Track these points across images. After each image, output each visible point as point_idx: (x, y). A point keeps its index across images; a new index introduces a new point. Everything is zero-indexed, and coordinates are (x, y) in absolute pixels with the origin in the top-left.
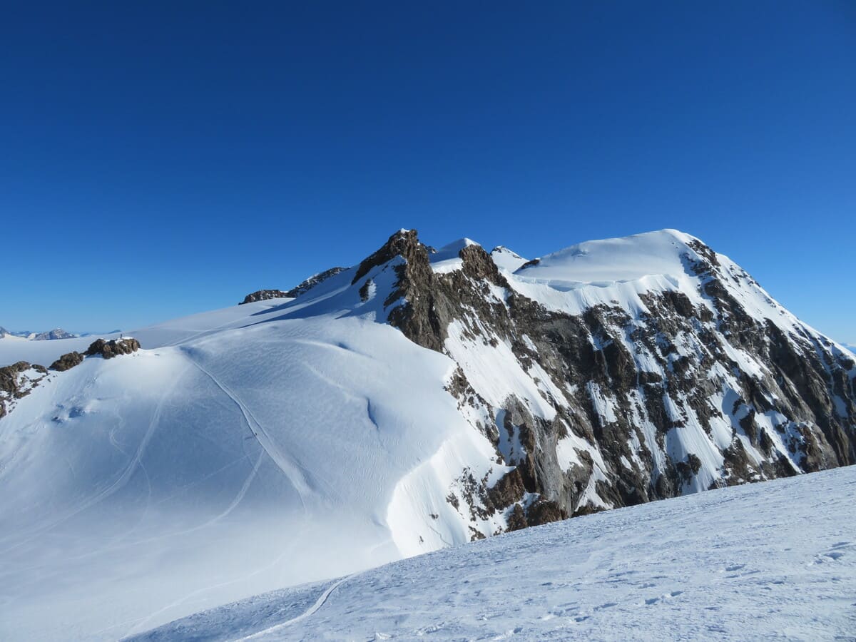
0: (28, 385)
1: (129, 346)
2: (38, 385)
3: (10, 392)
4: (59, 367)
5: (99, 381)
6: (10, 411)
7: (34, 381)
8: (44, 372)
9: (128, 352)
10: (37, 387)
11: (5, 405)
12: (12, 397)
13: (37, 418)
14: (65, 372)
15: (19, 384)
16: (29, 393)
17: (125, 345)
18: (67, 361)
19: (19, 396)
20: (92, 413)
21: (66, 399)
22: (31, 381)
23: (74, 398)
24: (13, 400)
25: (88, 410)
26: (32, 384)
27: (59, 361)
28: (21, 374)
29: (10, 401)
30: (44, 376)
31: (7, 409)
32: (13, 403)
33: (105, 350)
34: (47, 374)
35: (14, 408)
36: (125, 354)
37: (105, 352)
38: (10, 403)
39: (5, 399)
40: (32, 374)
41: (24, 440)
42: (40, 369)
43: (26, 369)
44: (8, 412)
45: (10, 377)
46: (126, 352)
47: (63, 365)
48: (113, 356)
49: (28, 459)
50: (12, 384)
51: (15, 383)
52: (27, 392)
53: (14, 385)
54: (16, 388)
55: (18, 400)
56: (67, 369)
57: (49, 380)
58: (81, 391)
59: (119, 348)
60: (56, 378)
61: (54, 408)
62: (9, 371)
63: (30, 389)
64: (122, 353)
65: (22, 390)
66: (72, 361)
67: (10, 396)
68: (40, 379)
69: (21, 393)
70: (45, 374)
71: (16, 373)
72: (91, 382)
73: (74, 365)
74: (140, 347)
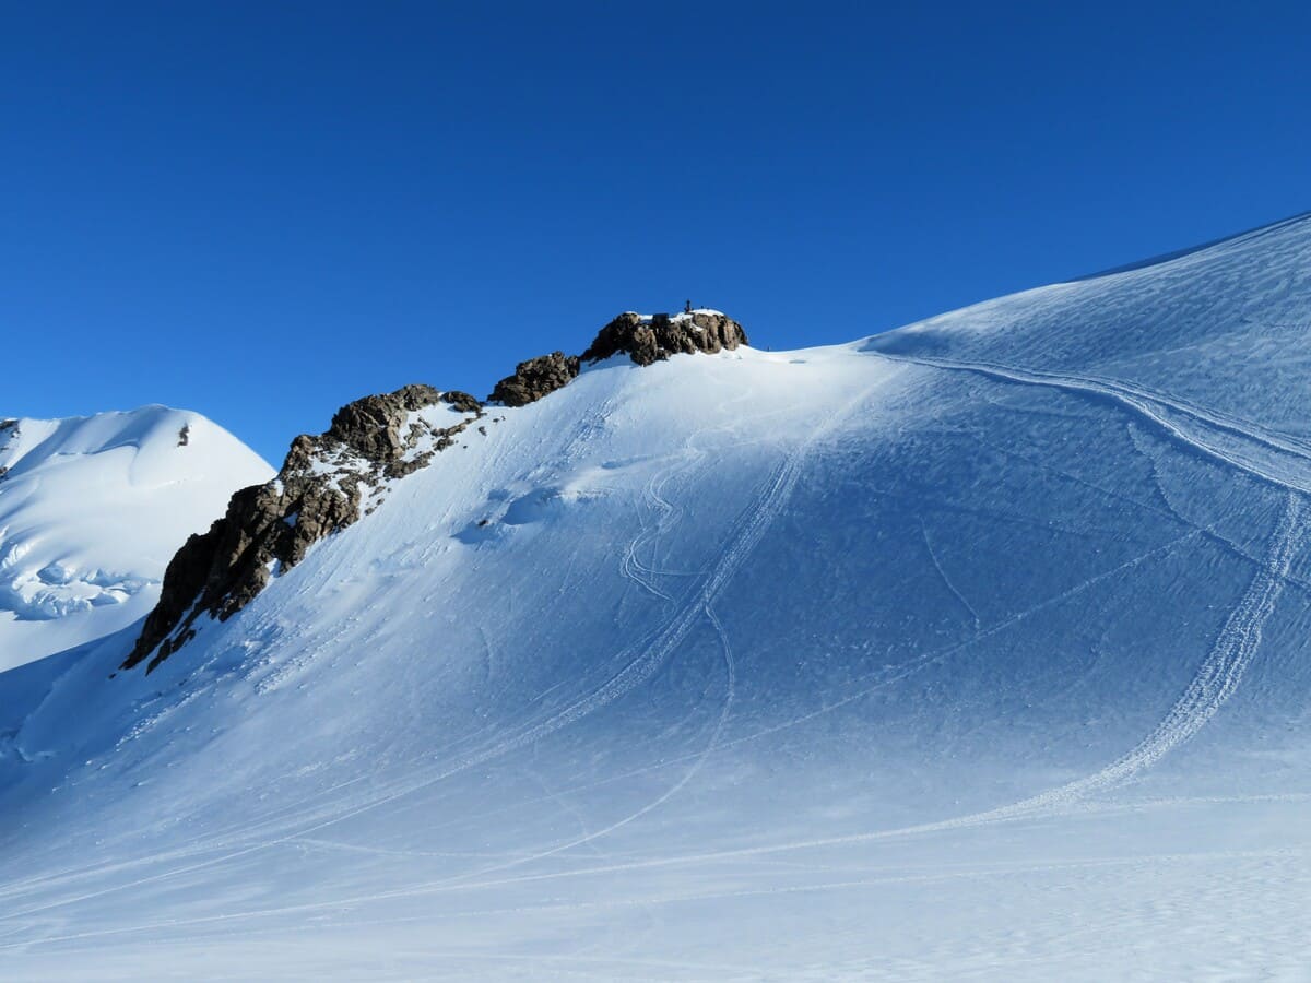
0: (426, 443)
1: (711, 332)
2: (450, 443)
3: (375, 461)
4: (511, 393)
5: (615, 420)
6: (368, 512)
7: (442, 432)
8: (471, 409)
9: (711, 348)
10: (448, 449)
11: (359, 495)
12: (381, 473)
13: (433, 527)
14: (526, 407)
15: (403, 441)
16: (426, 464)
17: (699, 329)
18: (531, 376)
19: (395, 472)
20: (583, 501)
21: (517, 474)
22: (434, 433)
23: (541, 470)
24: (382, 482)
25: (571, 492)
26: (437, 440)
27: (513, 380)
28: (413, 417)
29: (373, 483)
30: (469, 421)
31: (362, 506)
32: (380, 489)
33: (637, 338)
34: (479, 415)
35: (379, 502)
36: (698, 353)
37: (638, 345)
38: (373, 489)
39: (361, 478)
40: (439, 414)
41: (389, 582)
42: (459, 401)
43: (426, 401)
44: (362, 515)
45: (383, 421)
46: (701, 346)
47: (521, 388)
48: (661, 357)
49: (381, 633)
50: (383, 439)
51: (391, 436)
52: (420, 461)
53: (389, 443)
54: (392, 448)
55: (394, 482)
56: (533, 399)
57: (481, 430)
58: (563, 452)
59: (678, 334)
60: (501, 422)
61: (482, 500)
62: (381, 406)
63: (432, 454)
64: (686, 349)
65: (408, 457)
66: (544, 378)
67: (375, 472)
68: (459, 429)
69: (406, 464)
70: (472, 415)
71: (398, 413)
72: (590, 425)
73: (553, 388)
74: (744, 343)
